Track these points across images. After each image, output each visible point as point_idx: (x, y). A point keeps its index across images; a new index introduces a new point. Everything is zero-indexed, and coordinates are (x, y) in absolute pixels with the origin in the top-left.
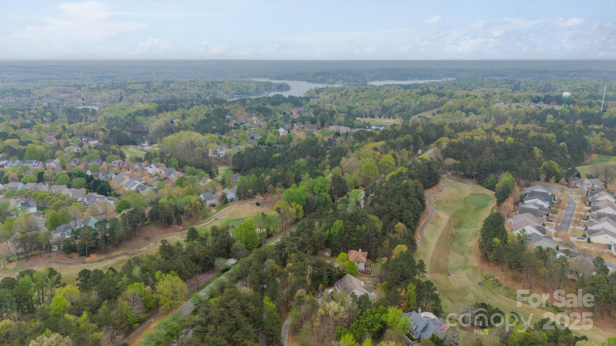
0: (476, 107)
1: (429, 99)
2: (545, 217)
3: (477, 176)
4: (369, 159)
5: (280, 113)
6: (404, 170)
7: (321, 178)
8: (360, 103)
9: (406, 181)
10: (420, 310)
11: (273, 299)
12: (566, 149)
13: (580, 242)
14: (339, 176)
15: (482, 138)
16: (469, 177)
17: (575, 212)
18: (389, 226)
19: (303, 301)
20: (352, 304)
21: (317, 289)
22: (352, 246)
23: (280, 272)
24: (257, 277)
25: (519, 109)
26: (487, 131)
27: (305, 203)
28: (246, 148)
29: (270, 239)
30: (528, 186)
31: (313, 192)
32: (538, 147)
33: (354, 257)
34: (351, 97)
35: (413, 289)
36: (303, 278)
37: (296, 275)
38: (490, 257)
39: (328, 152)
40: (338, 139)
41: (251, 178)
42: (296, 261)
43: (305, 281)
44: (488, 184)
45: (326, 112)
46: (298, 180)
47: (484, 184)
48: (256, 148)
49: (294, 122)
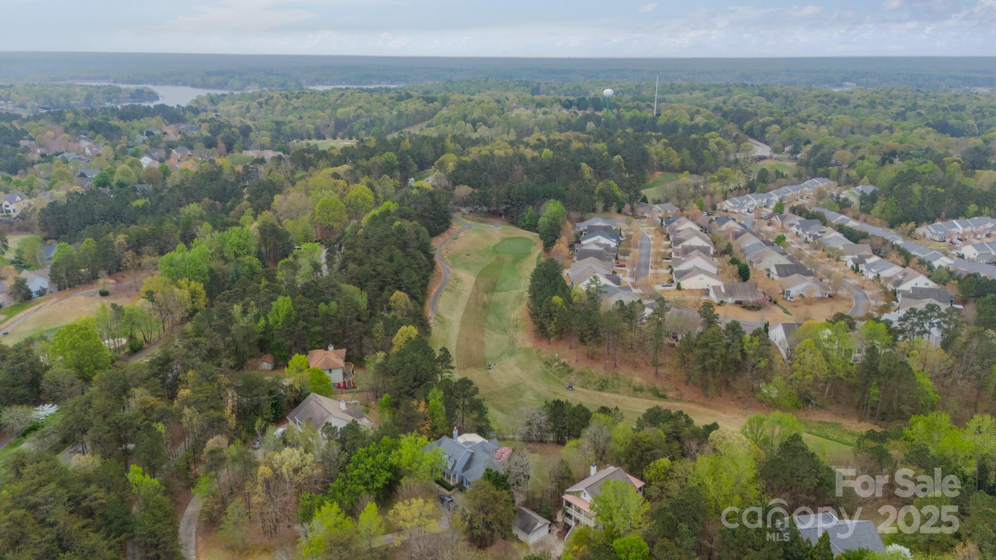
0: (486, 116)
1: (411, 106)
2: (614, 260)
3: (506, 212)
4: (326, 193)
5: (141, 133)
6: (391, 207)
7: (237, 229)
8: (295, 116)
9: (400, 223)
10: (455, 432)
11: (152, 469)
12: (623, 165)
13: (666, 291)
14: (273, 225)
15: (506, 153)
16: (494, 214)
17: (652, 250)
18: (379, 299)
19: (223, 460)
20: (329, 445)
21: (251, 432)
22: (314, 343)
23: (163, 411)
24: (108, 428)
25: (548, 117)
26: (511, 143)
27: (208, 278)
28: (69, 194)
29: (138, 355)
30: (582, 220)
31: (223, 258)
32: (587, 163)
33: (321, 361)
34: (278, 107)
35: (438, 397)
36: (216, 414)
37: (201, 411)
38: (549, 329)
39: (245, 190)
40: (261, 168)
41: (83, 246)
42: (200, 384)
43: (222, 420)
44: (525, 222)
45: (233, 129)
46: (188, 239)
47: (518, 223)
48: (91, 193)
49: (171, 146)
